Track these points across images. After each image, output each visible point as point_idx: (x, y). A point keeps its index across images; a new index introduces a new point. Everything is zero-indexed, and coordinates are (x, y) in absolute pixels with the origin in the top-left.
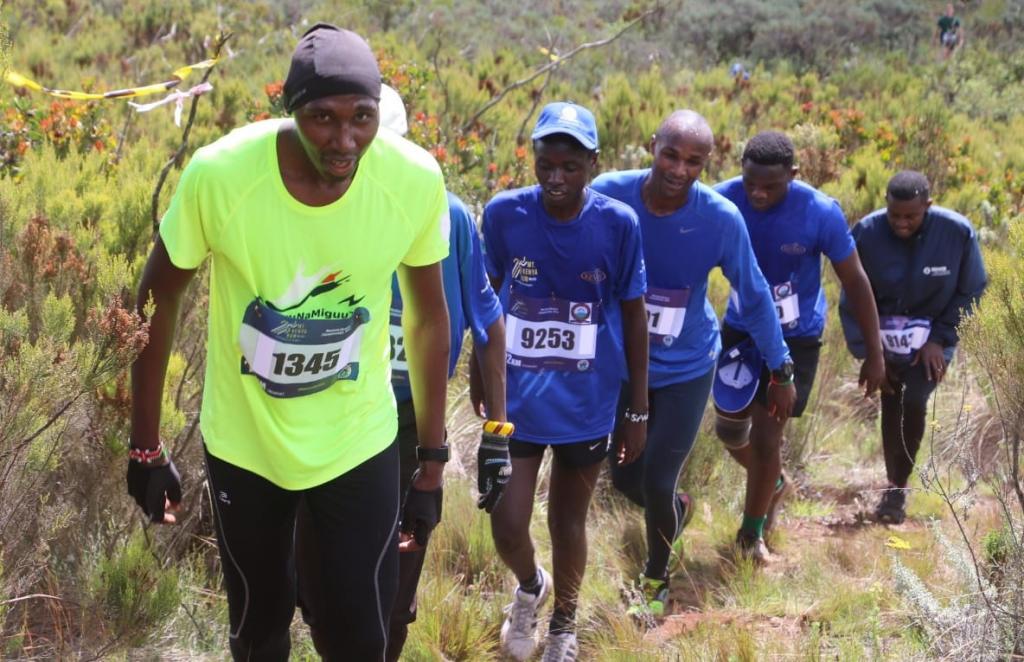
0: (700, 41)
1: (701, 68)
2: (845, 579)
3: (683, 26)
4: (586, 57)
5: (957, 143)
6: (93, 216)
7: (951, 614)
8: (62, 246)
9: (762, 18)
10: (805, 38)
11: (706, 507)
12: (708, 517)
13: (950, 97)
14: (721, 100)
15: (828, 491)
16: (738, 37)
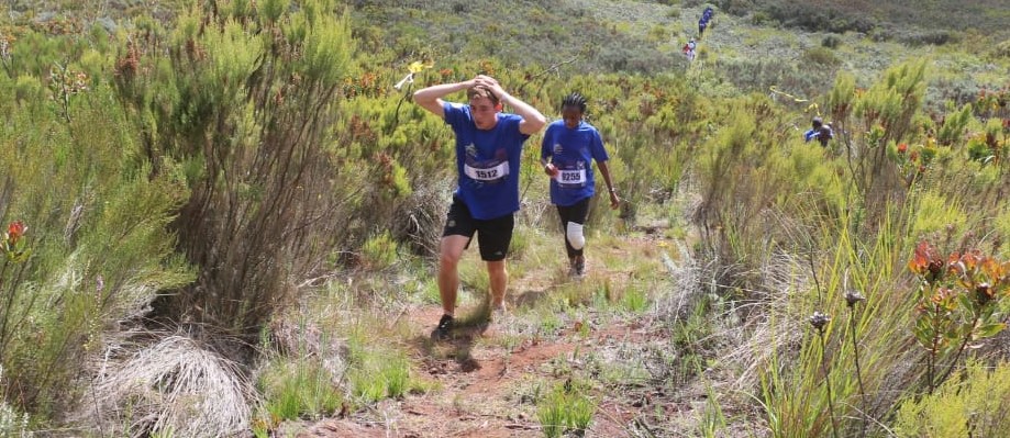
0: (607, 64)
1: (607, 74)
2: (646, 259)
3: (601, 58)
4: (565, 67)
5: (698, 104)
6: (377, 116)
7: (679, 270)
8: (365, 125)
9: (630, 57)
10: (647, 64)
11: (598, 232)
12: (599, 236)
13: (697, 88)
14: (614, 85)
15: (643, 229)
16: (621, 63)
